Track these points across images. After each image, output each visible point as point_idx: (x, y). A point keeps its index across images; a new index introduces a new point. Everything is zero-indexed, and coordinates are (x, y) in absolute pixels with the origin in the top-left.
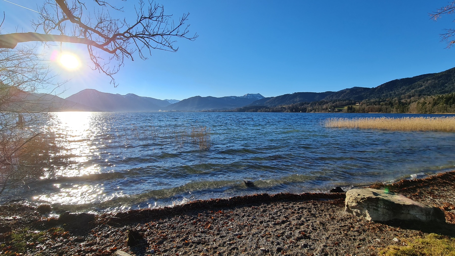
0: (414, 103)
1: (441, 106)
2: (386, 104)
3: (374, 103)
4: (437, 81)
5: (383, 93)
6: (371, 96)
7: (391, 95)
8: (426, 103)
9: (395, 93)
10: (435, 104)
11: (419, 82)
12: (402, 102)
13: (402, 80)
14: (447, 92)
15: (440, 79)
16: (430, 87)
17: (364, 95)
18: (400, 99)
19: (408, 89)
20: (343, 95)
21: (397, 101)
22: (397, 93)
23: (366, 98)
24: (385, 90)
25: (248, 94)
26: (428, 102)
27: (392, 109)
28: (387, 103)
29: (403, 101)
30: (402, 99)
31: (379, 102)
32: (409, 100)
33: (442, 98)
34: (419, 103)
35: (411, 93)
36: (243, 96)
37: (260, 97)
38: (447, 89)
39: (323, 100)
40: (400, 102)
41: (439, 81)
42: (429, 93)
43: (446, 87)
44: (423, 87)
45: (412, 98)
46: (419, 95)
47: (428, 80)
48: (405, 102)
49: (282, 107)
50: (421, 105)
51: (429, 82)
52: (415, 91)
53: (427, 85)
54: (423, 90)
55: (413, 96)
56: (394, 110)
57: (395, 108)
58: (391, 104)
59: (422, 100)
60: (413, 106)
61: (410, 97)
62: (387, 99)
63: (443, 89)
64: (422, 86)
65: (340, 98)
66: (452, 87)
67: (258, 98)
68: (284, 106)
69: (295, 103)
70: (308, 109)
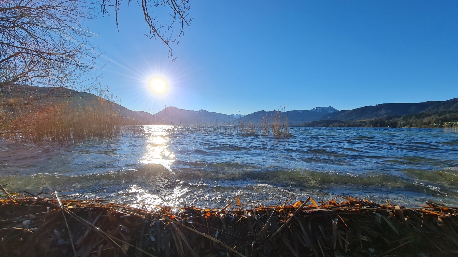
25: (318, 107)
36: (312, 110)
37: (332, 111)
39: (424, 111)
49: (361, 121)
65: (451, 109)
67: (329, 111)
68: (364, 120)
69: (379, 117)
70: (399, 124)
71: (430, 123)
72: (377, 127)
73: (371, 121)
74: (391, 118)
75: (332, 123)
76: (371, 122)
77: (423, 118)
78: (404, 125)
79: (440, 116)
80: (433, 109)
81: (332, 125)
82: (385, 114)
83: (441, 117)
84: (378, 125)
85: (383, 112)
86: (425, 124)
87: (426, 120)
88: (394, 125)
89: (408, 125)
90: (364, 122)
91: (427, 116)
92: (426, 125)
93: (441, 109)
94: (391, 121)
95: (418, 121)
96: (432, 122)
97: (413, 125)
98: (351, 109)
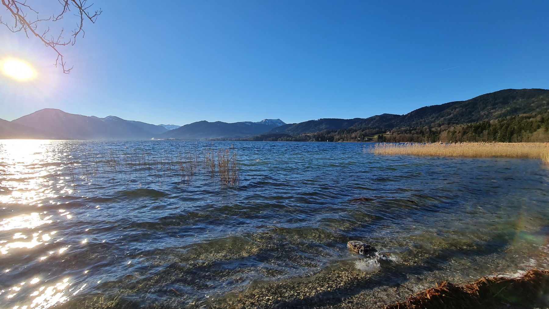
0: (444, 132)
1: (470, 135)
2: (417, 133)
3: (405, 131)
4: (464, 109)
5: (413, 121)
6: (401, 124)
7: (421, 124)
8: (456, 132)
9: (425, 121)
10: (465, 133)
11: (448, 110)
12: (433, 131)
13: (432, 107)
14: (474, 121)
15: (467, 107)
16: (458, 116)
17: (394, 123)
18: (430, 128)
19: (437, 117)
20: (372, 122)
21: (428, 130)
22: (427, 121)
23: (397, 126)
24: (415, 118)
25: (266, 119)
26: (458, 132)
27: (423, 138)
29: (433, 129)
31: (410, 131)
32: (439, 129)
33: (471, 127)
34: (449, 132)
35: (440, 121)
36: (261, 122)
37: (280, 124)
38: (474, 118)
39: (352, 127)
40: (430, 130)
41: (466, 109)
42: (457, 122)
43: (473, 115)
44: (452, 115)
45: (442, 127)
46: (449, 124)
47: (456, 108)
48: (435, 130)
49: (306, 135)
50: (451, 134)
51: (457, 110)
52: (444, 119)
53: (455, 113)
54: (452, 118)
55: (443, 124)
56: (426, 139)
57: (426, 137)
58: (422, 133)
59: (452, 129)
60: (444, 134)
61: (440, 125)
62: (418, 128)
63: (470, 118)
64: (450, 114)
65: (369, 126)
66: (478, 116)
67: (278, 124)
69: (320, 131)
70: (335, 138)
71: (356, 137)
72: (319, 141)
73: (314, 135)
74: (329, 132)
75: (280, 138)
77: (352, 133)
78: (339, 140)
79: (362, 131)
80: (358, 126)
81: (281, 139)
82: (325, 129)
83: (363, 133)
84: (320, 139)
85: (324, 126)
86: (353, 138)
87: (353, 135)
88: (331, 139)
89: (341, 140)
90: (308, 136)
91: (355, 131)
92: (353, 140)
93: (364, 126)
94: (329, 135)
95: (349, 136)
96: (358, 137)
97: (345, 139)
98: (298, 123)
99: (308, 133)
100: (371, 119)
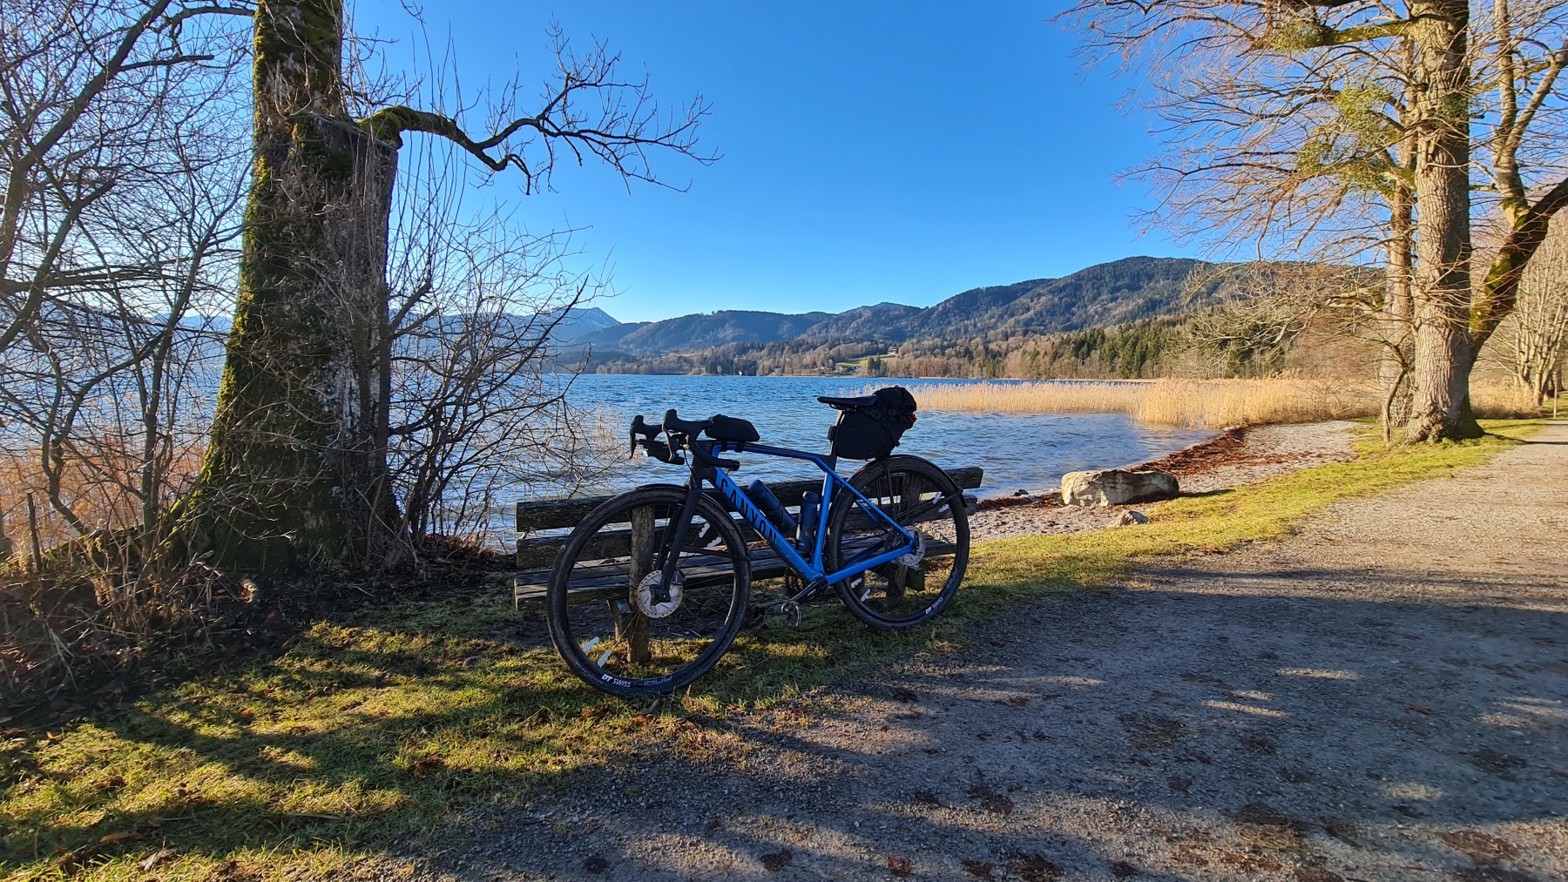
0: (1016, 352)
1: (1066, 361)
2: (958, 354)
3: (932, 350)
4: (1056, 299)
5: (949, 323)
6: (923, 330)
7: (966, 331)
8: (1038, 353)
9: (975, 326)
10: (1056, 356)
11: (1023, 300)
12: (992, 351)
13: (991, 291)
14: (1075, 327)
15: (1062, 295)
16: (1045, 314)
17: (906, 327)
18: (987, 342)
19: (1001, 317)
20: (854, 324)
21: (981, 347)
22: (979, 325)
23: (912, 336)
24: (955, 316)
26: (1042, 353)
27: (971, 367)
28: (960, 352)
29: (993, 346)
30: (989, 342)
31: (943, 348)
32: (1004, 346)
33: (1068, 342)
34: (1024, 353)
35: (1007, 325)
37: (603, 322)
38: (1075, 320)
39: (804, 336)
40: (986, 349)
41: (1061, 299)
42: (1042, 328)
43: (1073, 314)
44: (1032, 312)
45: (1011, 339)
46: (1025, 333)
47: (1040, 295)
48: (997, 348)
50: (1028, 358)
51: (1043, 299)
52: (1017, 322)
53: (1038, 308)
54: (1032, 320)
55: (1013, 334)
56: (976, 369)
57: (977, 365)
58: (968, 354)
59: (1031, 346)
60: (1014, 359)
61: (1006, 337)
62: (959, 341)
63: (1069, 320)
64: (1028, 310)
65: (847, 333)
66: (1084, 316)
67: (594, 322)
68: (687, 355)
69: (719, 346)
70: (761, 367)
71: (815, 364)
72: (717, 373)
73: (702, 356)
74: (744, 350)
75: (602, 363)
76: (704, 360)
77: (804, 351)
78: (771, 371)
79: (830, 349)
80: (819, 332)
81: (605, 369)
82: (733, 339)
83: (831, 352)
84: (719, 369)
85: (728, 332)
86: (806, 367)
87: (808, 358)
88: (750, 369)
89: (777, 370)
90: (686, 360)
91: (811, 347)
92: (808, 370)
93: (833, 333)
94: (745, 358)
95: (796, 360)
96: (819, 363)
97: (787, 369)
98: (655, 320)
99: (686, 352)
100: (852, 316)
